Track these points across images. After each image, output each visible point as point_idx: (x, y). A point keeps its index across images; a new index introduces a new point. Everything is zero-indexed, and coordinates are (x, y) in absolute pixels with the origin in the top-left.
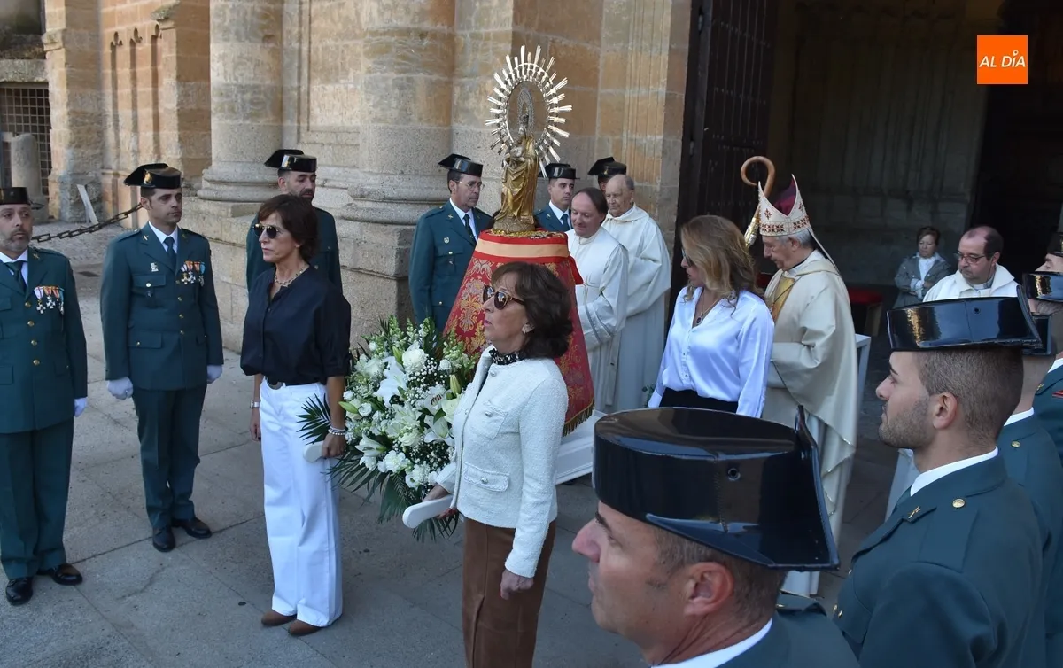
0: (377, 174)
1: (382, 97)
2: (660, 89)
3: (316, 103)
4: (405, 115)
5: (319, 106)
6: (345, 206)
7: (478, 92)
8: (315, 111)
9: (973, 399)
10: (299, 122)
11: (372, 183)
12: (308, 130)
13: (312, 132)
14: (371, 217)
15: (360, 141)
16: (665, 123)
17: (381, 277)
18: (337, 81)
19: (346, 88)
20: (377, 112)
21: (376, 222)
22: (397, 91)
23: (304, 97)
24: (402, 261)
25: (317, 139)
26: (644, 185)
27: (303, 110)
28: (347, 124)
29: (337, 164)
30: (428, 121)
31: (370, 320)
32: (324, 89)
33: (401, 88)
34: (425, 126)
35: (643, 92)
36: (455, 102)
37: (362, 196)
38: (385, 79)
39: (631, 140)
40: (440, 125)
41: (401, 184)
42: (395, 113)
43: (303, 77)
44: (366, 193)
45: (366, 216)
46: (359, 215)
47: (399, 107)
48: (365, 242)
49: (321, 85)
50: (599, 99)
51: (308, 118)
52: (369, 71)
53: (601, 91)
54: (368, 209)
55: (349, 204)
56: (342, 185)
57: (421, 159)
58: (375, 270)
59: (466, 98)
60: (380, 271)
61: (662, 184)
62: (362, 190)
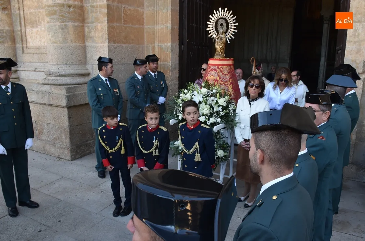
0: (56, 65)
1: (54, 33)
2: (168, 25)
3: (29, 37)
4: (65, 40)
5: (30, 38)
6: (44, 79)
7: (95, 29)
8: (29, 40)
9: (269, 151)
10: (22, 45)
11: (54, 69)
12: (27, 48)
13: (29, 49)
14: (54, 83)
15: (47, 52)
16: (171, 39)
17: (60, 107)
18: (37, 27)
19: (41, 30)
20: (53, 39)
21: (57, 85)
22: (61, 30)
23: (24, 34)
24: (68, 100)
25: (31, 52)
26: (165, 63)
27: (23, 39)
28: (43, 45)
29: (40, 61)
30: (75, 42)
31: (58, 125)
32: (32, 30)
33: (62, 29)
34: (74, 44)
35: (162, 26)
36: (86, 34)
37: (50, 75)
38: (55, 26)
39: (159, 46)
40: (80, 44)
41: (66, 69)
42: (60, 39)
43: (22, 26)
44: (51, 73)
45: (52, 82)
46: (49, 82)
47: (62, 37)
48: (53, 93)
49: (30, 29)
50: (145, 30)
51: (26, 43)
52: (48, 22)
53: (145, 27)
54: (53, 80)
55: (46, 78)
56: (43, 70)
57: (74, 58)
58: (58, 104)
59: (90, 32)
60: (60, 105)
61: (171, 63)
62: (50, 72)
